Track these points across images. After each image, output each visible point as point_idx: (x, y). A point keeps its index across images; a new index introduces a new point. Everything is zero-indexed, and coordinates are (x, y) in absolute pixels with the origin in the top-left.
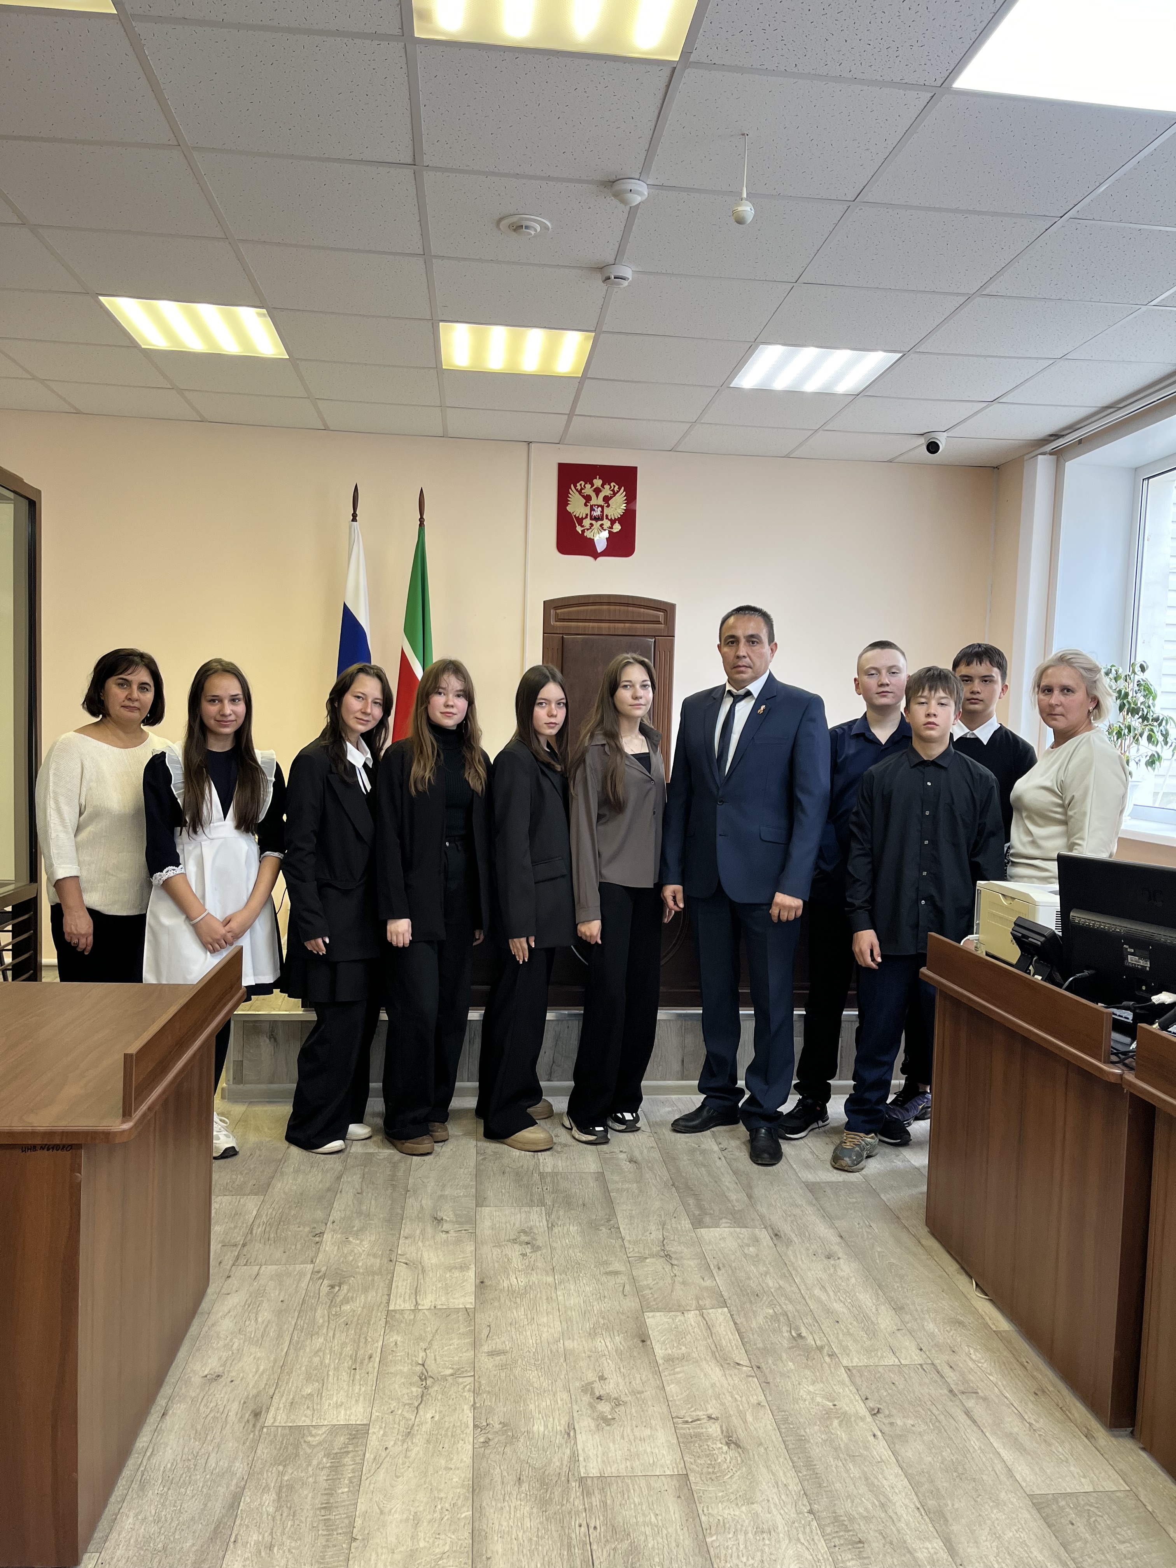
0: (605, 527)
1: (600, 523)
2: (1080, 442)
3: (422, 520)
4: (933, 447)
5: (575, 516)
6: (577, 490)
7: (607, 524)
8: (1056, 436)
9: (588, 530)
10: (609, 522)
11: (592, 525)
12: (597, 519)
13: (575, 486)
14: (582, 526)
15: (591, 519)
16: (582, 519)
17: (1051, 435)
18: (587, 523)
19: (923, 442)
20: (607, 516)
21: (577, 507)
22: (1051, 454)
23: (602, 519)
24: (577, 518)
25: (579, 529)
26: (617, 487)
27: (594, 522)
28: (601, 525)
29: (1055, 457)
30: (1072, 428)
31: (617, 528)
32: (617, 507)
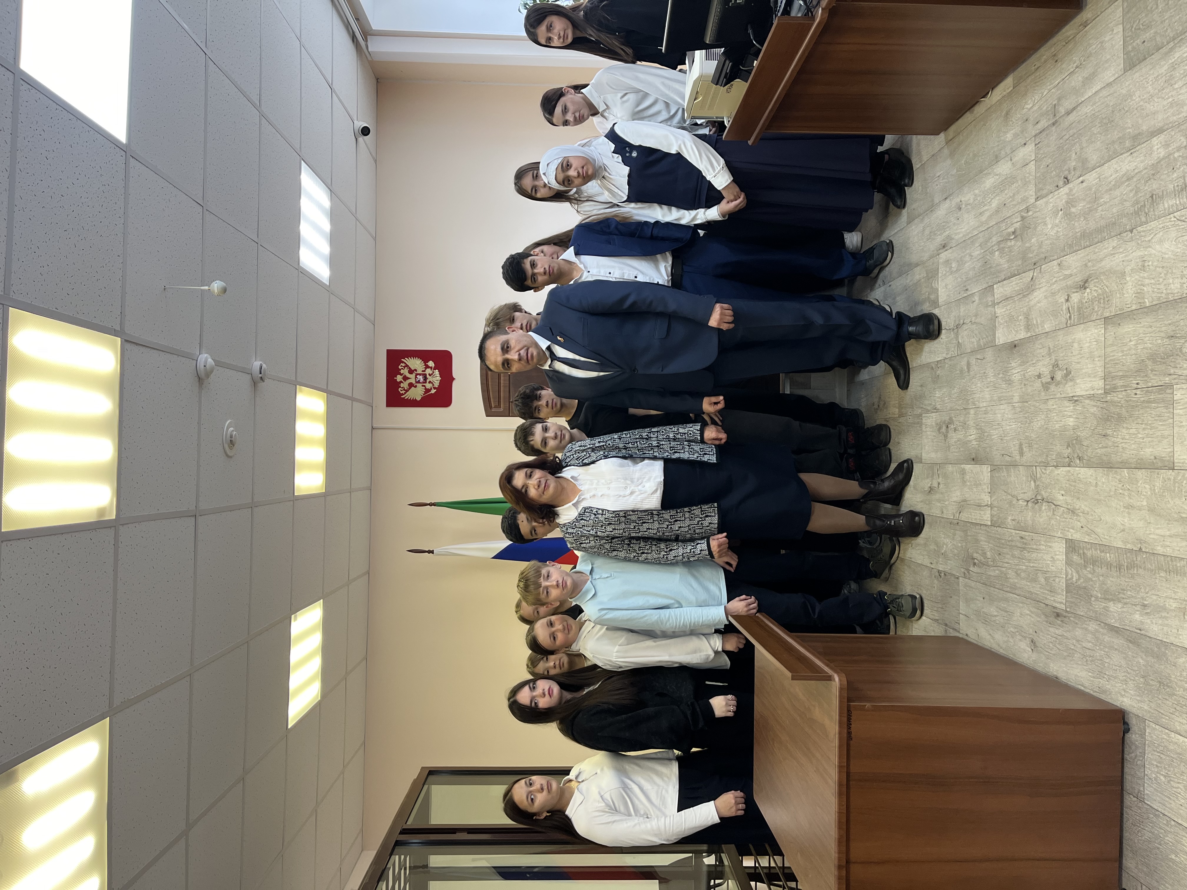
0: (431, 372)
1: (428, 376)
2: (357, 19)
4: (365, 131)
5: (424, 394)
6: (405, 393)
7: (429, 371)
8: (354, 38)
9: (433, 385)
10: (428, 369)
11: (430, 382)
12: (425, 379)
13: (403, 394)
14: (431, 389)
15: (426, 382)
16: (426, 389)
17: (353, 41)
18: (429, 386)
19: (361, 139)
20: (423, 371)
21: (417, 393)
22: (367, 41)
23: (426, 374)
24: (425, 393)
25: (433, 391)
26: (402, 364)
27: (428, 381)
28: (430, 375)
29: (369, 37)
30: (347, 26)
31: (431, 364)
32: (416, 364)
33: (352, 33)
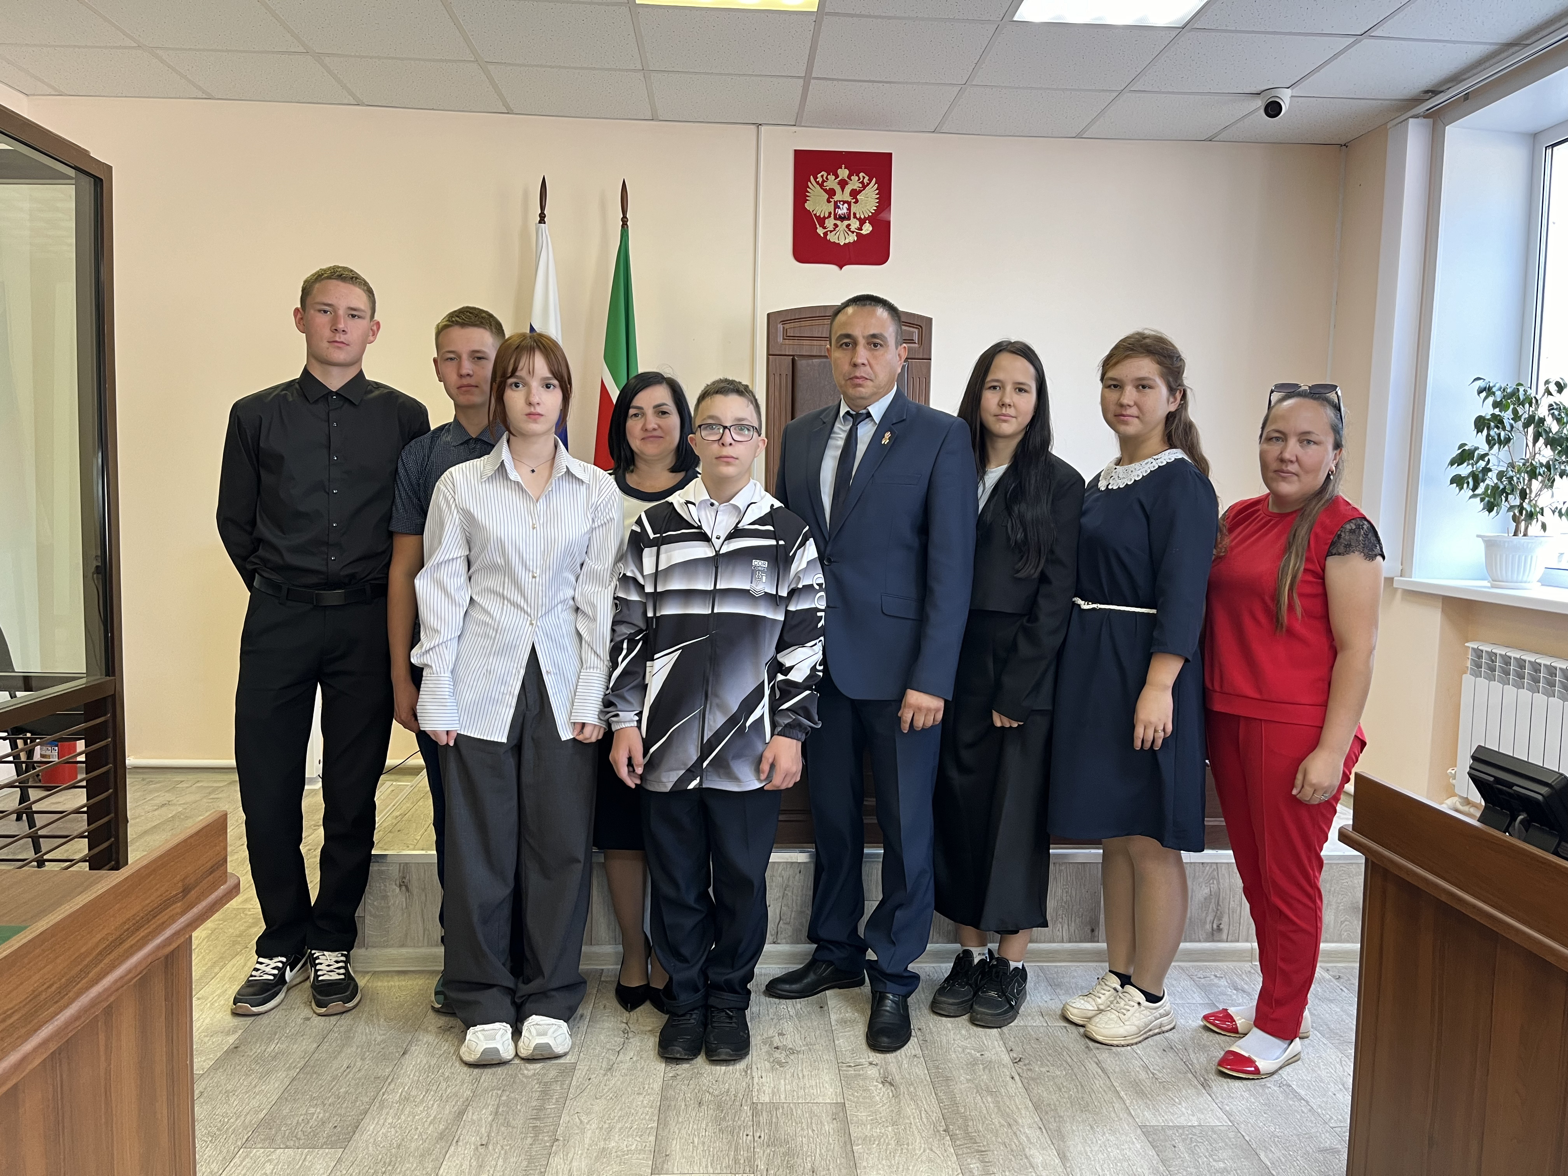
0: (853, 228)
1: (846, 223)
2: (1466, 97)
3: (625, 220)
4: (1273, 109)
5: (815, 215)
6: (818, 183)
7: (855, 224)
8: (1432, 92)
9: (831, 232)
10: (858, 223)
11: (836, 226)
12: (842, 218)
13: (816, 178)
14: (825, 228)
15: (835, 218)
16: (825, 218)
17: (1427, 92)
18: (830, 223)
19: (1259, 104)
20: (855, 214)
21: (817, 204)
22: (1425, 117)
23: (849, 219)
24: (818, 218)
25: (820, 231)
26: (867, 178)
27: (838, 222)
28: (848, 226)
29: (1431, 120)
30: (1455, 79)
31: (867, 229)
32: (868, 201)
33: (1441, 89)
